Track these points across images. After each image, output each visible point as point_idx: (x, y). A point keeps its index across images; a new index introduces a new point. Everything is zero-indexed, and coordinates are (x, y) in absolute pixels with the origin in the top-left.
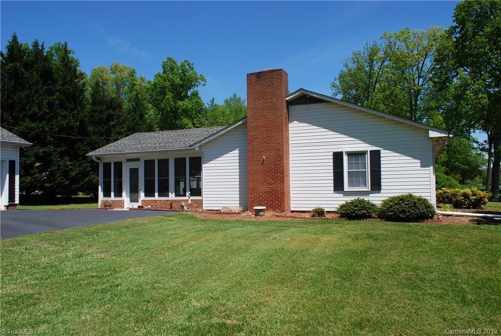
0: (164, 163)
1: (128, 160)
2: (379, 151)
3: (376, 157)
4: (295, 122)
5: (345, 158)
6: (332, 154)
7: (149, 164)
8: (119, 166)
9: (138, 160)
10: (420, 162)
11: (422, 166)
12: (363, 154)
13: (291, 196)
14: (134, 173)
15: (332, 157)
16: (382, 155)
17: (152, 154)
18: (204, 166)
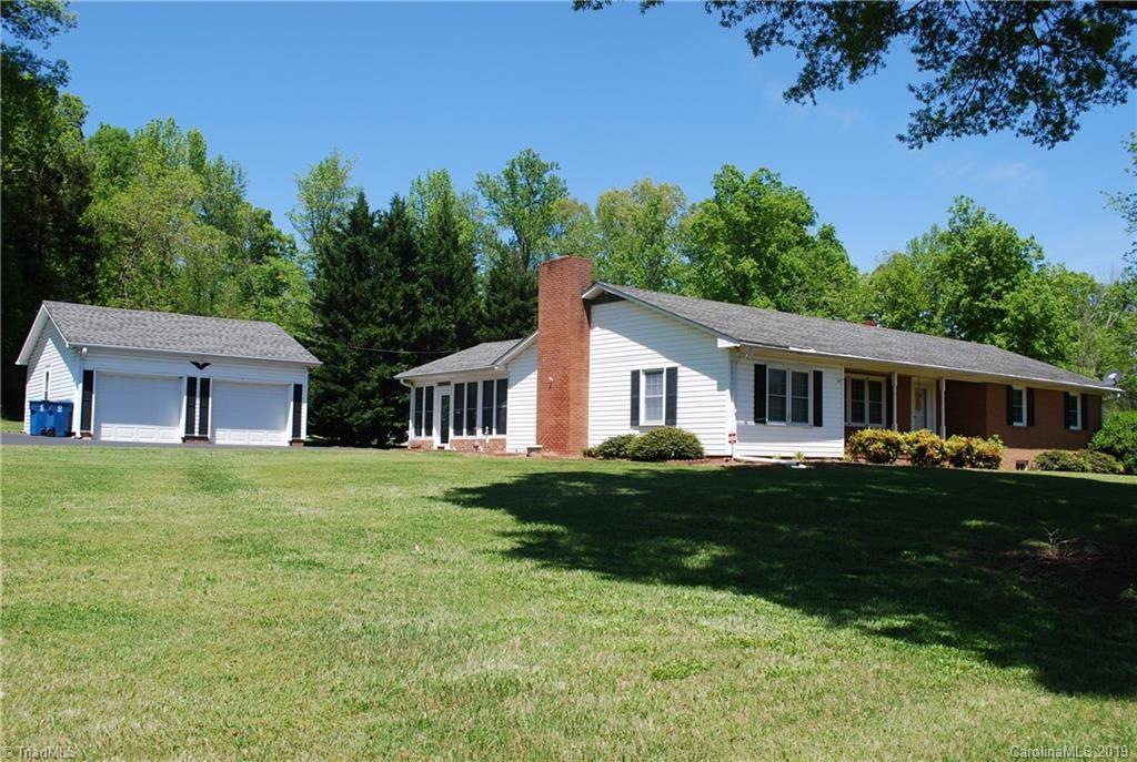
0: (473, 386)
1: (440, 384)
2: (676, 369)
3: (672, 373)
4: (597, 328)
5: (643, 378)
6: (630, 373)
7: (459, 388)
8: (430, 390)
9: (448, 383)
10: (715, 382)
11: (719, 390)
12: (660, 372)
13: (590, 433)
14: (445, 400)
15: (630, 378)
16: (679, 374)
17: (461, 375)
18: (509, 391)
